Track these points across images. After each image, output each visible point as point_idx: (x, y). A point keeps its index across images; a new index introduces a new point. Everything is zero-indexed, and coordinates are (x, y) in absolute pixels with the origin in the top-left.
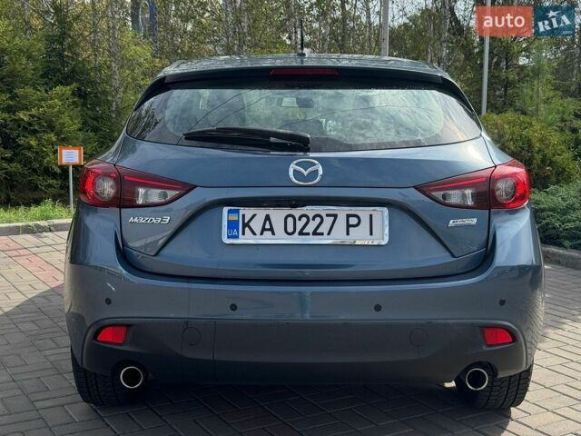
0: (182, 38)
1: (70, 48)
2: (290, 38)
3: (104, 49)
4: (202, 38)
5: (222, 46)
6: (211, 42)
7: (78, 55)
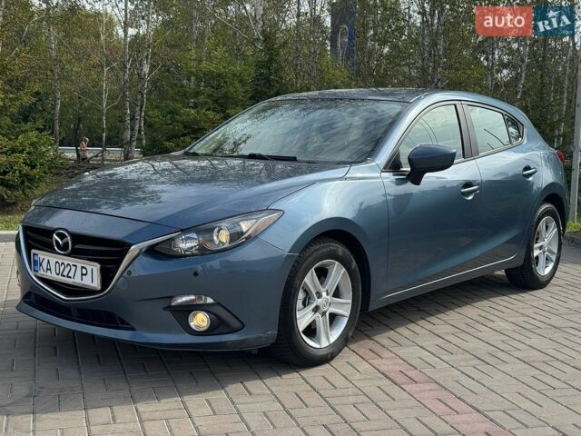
0: (378, 61)
1: (276, 71)
2: (487, 59)
3: (304, 72)
4: (397, 61)
5: (417, 68)
6: (407, 65)
7: (281, 78)
